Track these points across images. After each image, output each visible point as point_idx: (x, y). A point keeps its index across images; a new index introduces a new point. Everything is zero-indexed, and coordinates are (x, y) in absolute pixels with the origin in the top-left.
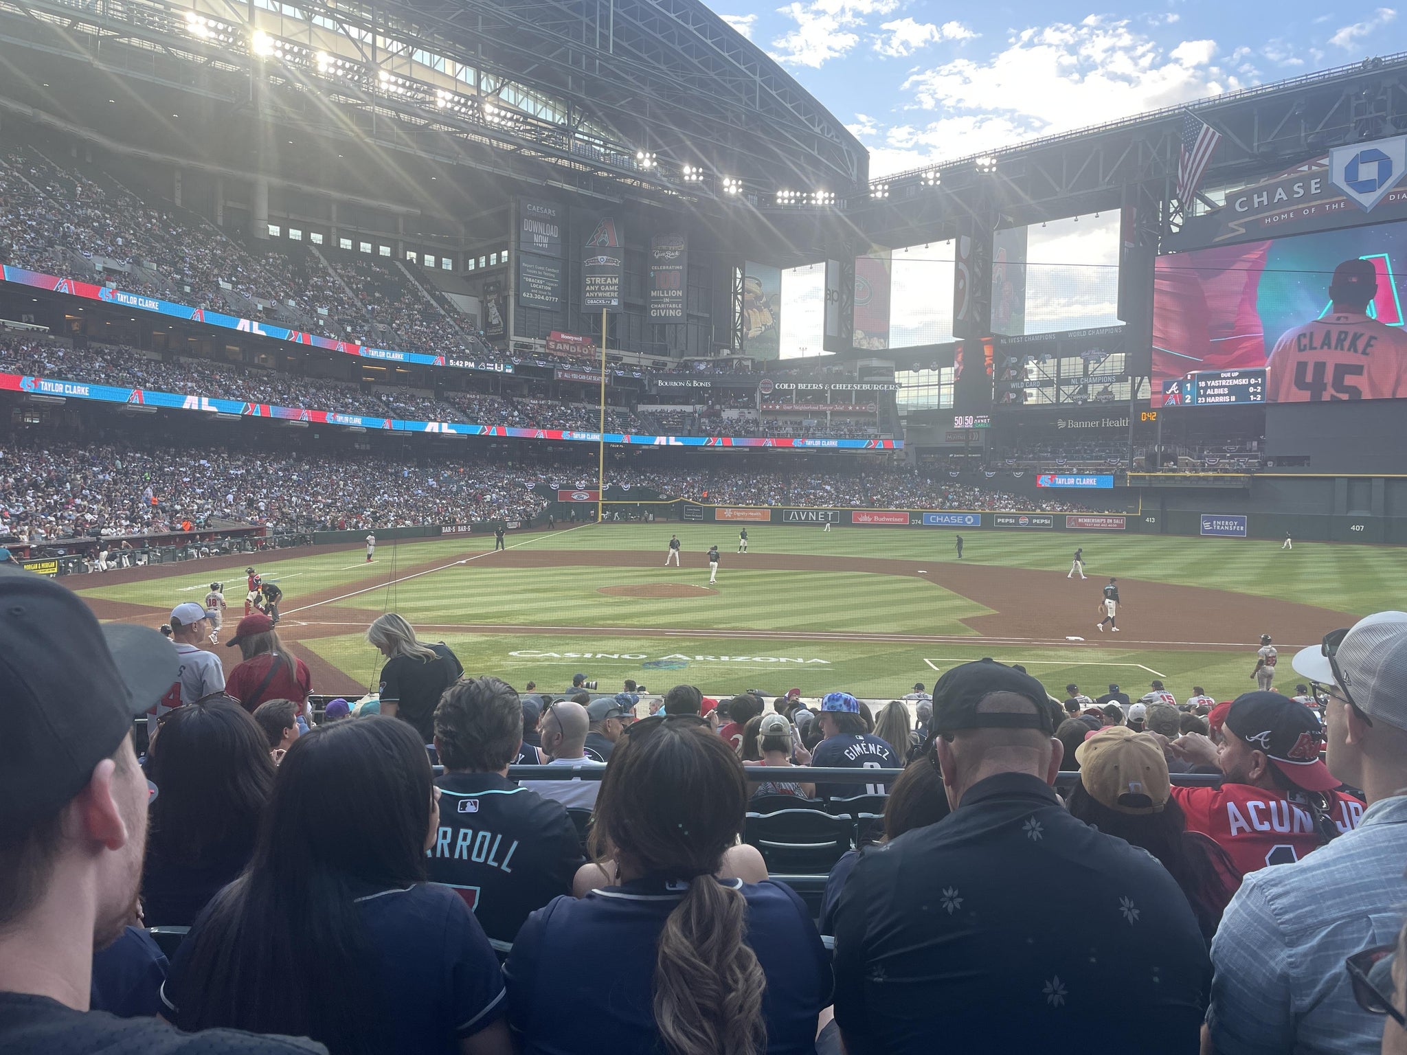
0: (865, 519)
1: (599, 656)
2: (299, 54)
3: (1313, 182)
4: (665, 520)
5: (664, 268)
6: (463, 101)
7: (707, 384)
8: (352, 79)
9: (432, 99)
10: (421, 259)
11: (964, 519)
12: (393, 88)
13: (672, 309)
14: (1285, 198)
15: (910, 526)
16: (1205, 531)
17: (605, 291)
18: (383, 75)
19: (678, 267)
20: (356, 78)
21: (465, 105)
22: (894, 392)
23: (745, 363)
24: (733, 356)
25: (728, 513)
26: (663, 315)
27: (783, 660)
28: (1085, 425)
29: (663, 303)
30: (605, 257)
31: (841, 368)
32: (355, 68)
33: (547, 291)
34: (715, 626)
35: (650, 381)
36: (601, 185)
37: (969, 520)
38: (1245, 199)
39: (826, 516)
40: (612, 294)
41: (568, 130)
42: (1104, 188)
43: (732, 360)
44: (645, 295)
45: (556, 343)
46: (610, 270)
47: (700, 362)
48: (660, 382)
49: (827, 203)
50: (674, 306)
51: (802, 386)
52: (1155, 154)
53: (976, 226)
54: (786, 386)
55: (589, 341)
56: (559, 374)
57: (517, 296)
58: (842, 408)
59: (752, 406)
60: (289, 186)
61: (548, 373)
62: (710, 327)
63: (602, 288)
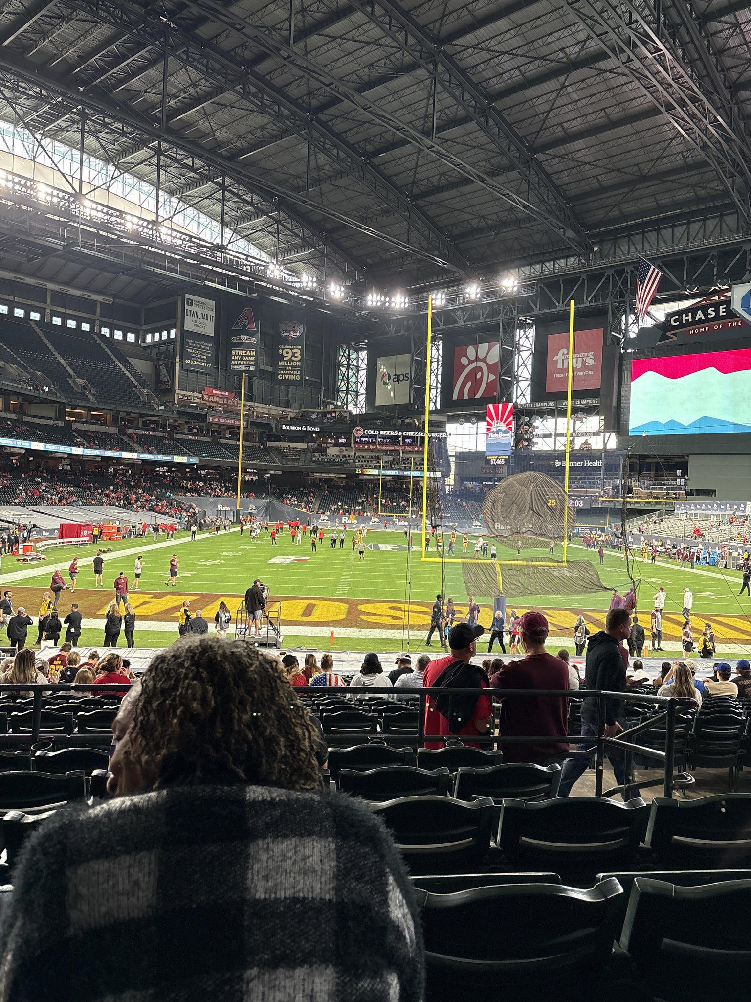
2: (25, 186)
3: (721, 307)
5: (288, 346)
7: (317, 429)
8: (64, 205)
9: (123, 221)
10: (112, 333)
12: (94, 213)
13: (294, 375)
14: (703, 318)
17: (245, 360)
18: (87, 203)
19: (298, 347)
20: (67, 204)
21: (147, 227)
22: (445, 438)
23: (344, 415)
24: (336, 410)
26: (287, 378)
29: (286, 370)
30: (246, 336)
31: (411, 421)
32: (66, 197)
33: (204, 359)
35: (277, 425)
36: (244, 286)
38: (677, 317)
40: (251, 363)
41: (221, 248)
42: (587, 305)
43: (335, 412)
44: (274, 364)
45: (209, 396)
46: (249, 346)
47: (313, 413)
48: (284, 426)
49: (403, 305)
50: (295, 372)
51: (383, 433)
52: (620, 284)
53: (503, 326)
54: (372, 432)
55: (234, 395)
56: (211, 418)
57: (182, 361)
58: (410, 449)
59: (347, 445)
60: (15, 278)
61: (203, 418)
62: (321, 389)
63: (244, 358)
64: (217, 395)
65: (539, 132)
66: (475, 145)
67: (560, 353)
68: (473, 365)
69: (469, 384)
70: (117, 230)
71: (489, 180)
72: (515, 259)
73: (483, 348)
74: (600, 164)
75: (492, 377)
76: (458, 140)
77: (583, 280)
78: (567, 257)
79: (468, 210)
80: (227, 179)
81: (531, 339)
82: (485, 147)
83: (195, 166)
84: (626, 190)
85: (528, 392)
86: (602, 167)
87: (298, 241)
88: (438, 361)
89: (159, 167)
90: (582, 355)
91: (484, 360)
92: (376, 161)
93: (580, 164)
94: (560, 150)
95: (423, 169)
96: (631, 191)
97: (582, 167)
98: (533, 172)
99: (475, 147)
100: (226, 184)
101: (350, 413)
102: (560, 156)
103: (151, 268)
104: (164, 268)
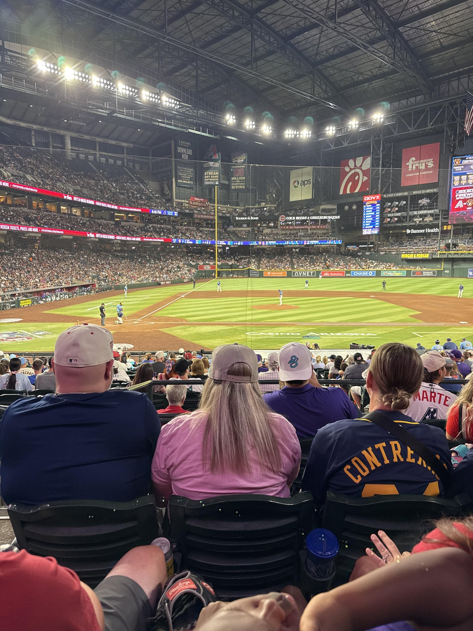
0: (326, 274)
1: (282, 334)
2: (85, 77)
4: (243, 277)
5: (237, 167)
6: (153, 95)
7: (257, 218)
8: (107, 88)
9: (140, 95)
10: (134, 166)
11: (368, 273)
12: (124, 91)
13: (241, 185)
15: (346, 277)
16: (470, 276)
18: (120, 85)
19: (243, 166)
20: (109, 87)
21: (154, 98)
23: (272, 208)
24: (267, 206)
25: (269, 273)
26: (237, 188)
27: (357, 334)
28: (418, 231)
29: (237, 183)
30: (212, 163)
31: (314, 210)
32: (109, 83)
33: (188, 179)
34: (314, 321)
35: (233, 217)
37: (371, 273)
39: (310, 274)
40: (216, 179)
42: (430, 127)
43: (266, 207)
44: (229, 180)
45: (193, 202)
46: (215, 169)
47: (252, 208)
48: (237, 218)
49: (307, 136)
50: (242, 184)
51: (298, 218)
52: (453, 111)
53: (373, 145)
54: (291, 218)
55: (206, 201)
56: (196, 215)
57: (176, 181)
58: (315, 227)
59: (275, 227)
60: (79, 136)
61: (191, 215)
62: (256, 193)
63: (212, 177)
64: (197, 201)
65: (402, 12)
66: (359, 24)
67: (411, 160)
68: (353, 171)
69: (351, 183)
70: (138, 101)
71: (371, 49)
73: (359, 160)
74: (443, 31)
75: (365, 178)
76: (348, 23)
77: (427, 111)
78: (416, 96)
79: (351, 70)
82: (366, 25)
84: (459, 48)
85: (390, 187)
86: (444, 33)
90: (425, 161)
91: (360, 168)
92: (293, 41)
93: (428, 32)
94: (416, 24)
95: (324, 44)
96: (463, 48)
97: (430, 34)
98: (397, 40)
99: (358, 26)
102: (416, 28)
103: (157, 124)
104: (164, 123)
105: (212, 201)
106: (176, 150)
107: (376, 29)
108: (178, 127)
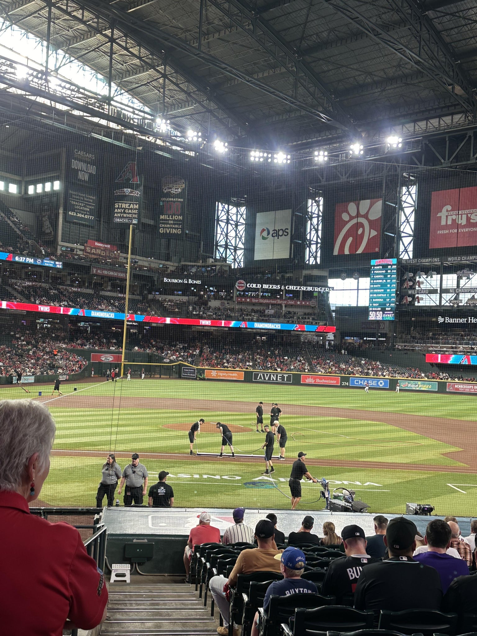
0: (310, 381)
4: (168, 377)
5: (170, 199)
6: (35, 73)
7: (199, 282)
9: (12, 70)
11: (378, 383)
13: (175, 228)
15: (341, 387)
17: (128, 213)
19: (180, 200)
21: (37, 77)
22: (328, 293)
23: (224, 269)
24: (216, 263)
25: (214, 374)
26: (168, 232)
28: (457, 320)
29: (168, 224)
30: (129, 190)
31: (291, 275)
33: (87, 211)
35: (159, 278)
36: (130, 139)
37: (381, 383)
39: (283, 378)
40: (134, 216)
41: (108, 100)
43: (214, 266)
44: (156, 218)
45: (91, 249)
46: (133, 199)
47: (193, 266)
48: (165, 279)
49: (285, 161)
50: (176, 226)
51: (265, 286)
53: (386, 183)
54: (254, 286)
55: (115, 248)
56: (95, 270)
57: (65, 214)
58: (293, 303)
59: (229, 298)
61: (86, 269)
62: (200, 243)
63: (127, 211)
64: (99, 248)
67: (444, 209)
68: (354, 221)
69: (350, 240)
70: (7, 79)
71: (384, 35)
72: (399, 117)
73: (365, 204)
75: (374, 233)
77: (470, 137)
78: (452, 114)
79: (355, 67)
80: (116, 32)
81: (414, 196)
83: (85, 19)
85: (411, 248)
87: (182, 96)
88: (318, 216)
89: (49, 19)
90: (467, 211)
91: (366, 216)
92: (266, 15)
93: (470, 22)
95: (313, 24)
98: (424, 29)
100: (115, 37)
101: (230, 266)
102: (451, 14)
103: (38, 118)
104: (51, 119)
105: (124, 248)
106: (69, 164)
107: (393, 10)
108: (74, 127)
